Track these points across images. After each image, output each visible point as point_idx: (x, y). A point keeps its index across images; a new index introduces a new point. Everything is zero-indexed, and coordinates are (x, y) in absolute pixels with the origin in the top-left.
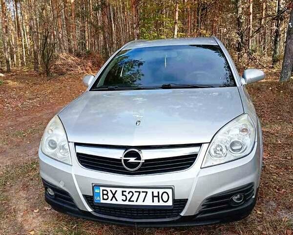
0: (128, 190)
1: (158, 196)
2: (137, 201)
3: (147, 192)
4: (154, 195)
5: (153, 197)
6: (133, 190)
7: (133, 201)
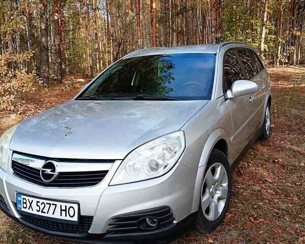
0: (41, 201)
1: (65, 210)
2: (48, 213)
3: (56, 205)
4: (62, 209)
5: (61, 210)
6: (46, 202)
7: (45, 213)
